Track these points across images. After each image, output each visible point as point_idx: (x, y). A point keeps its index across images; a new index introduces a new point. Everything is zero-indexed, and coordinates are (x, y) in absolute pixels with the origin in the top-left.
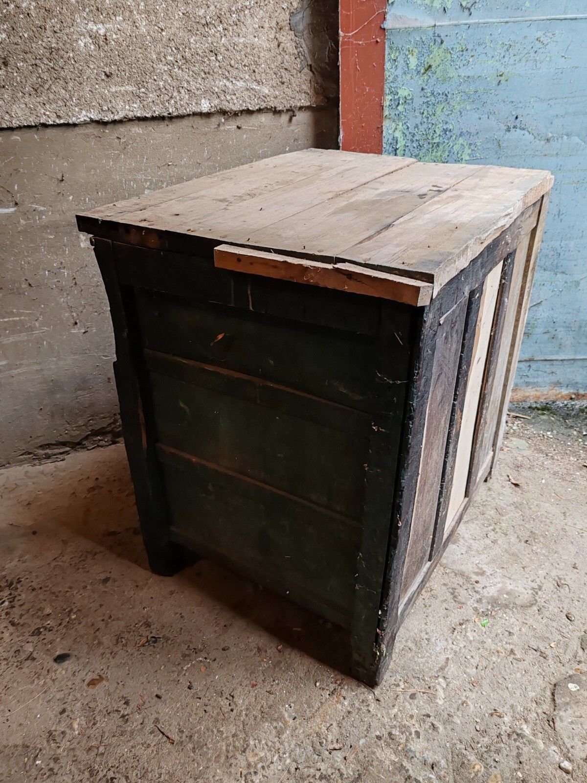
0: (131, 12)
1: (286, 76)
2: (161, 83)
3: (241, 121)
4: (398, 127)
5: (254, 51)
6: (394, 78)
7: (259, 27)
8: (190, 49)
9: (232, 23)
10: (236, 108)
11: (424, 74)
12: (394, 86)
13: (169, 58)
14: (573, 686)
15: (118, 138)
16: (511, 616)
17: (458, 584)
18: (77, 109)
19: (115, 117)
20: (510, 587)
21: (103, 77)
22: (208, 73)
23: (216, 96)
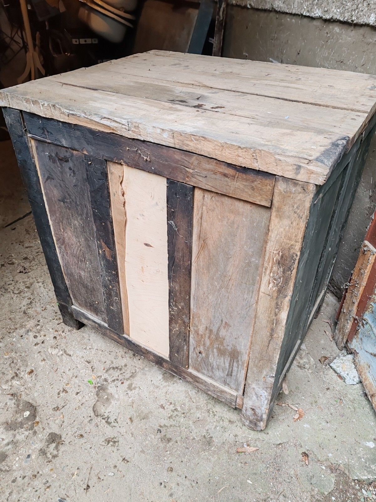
14: (27, 413)
15: (327, 33)
16: (90, 397)
17: (124, 372)
18: (316, 7)
19: (328, 17)
20: (113, 402)
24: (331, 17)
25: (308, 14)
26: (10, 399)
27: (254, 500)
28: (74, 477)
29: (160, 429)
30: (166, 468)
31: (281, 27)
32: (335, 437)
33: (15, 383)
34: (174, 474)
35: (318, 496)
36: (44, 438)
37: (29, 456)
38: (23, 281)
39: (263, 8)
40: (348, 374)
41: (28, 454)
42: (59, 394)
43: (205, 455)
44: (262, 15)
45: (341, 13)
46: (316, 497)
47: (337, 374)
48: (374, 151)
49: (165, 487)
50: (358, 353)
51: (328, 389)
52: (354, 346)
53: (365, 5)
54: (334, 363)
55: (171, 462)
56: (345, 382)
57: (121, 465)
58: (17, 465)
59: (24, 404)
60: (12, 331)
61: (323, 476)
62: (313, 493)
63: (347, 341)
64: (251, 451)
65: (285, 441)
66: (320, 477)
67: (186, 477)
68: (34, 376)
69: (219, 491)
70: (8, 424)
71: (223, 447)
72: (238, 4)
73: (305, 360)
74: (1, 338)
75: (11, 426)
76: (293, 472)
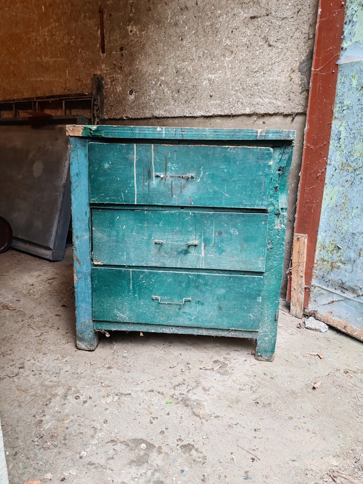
0: (225, 69)
1: (292, 95)
2: (231, 100)
3: (266, 119)
4: (342, 124)
5: (277, 84)
6: (343, 94)
7: (281, 71)
8: (246, 84)
9: (268, 70)
10: (262, 112)
11: (361, 90)
12: (342, 98)
13: (237, 88)
14: (143, 446)
15: (210, 124)
16: (182, 411)
17: (189, 384)
18: (197, 110)
19: (210, 114)
20: (205, 404)
21: (209, 97)
22: (252, 95)
23: (254, 106)
24: (212, 114)
25: (190, 115)
26: (113, 445)
28: (235, 460)
29: (255, 402)
30: (287, 419)
32: (348, 358)
33: (100, 435)
34: (294, 419)
36: (180, 452)
37: (182, 471)
38: (9, 365)
39: (143, 117)
40: (320, 326)
41: (179, 470)
42: (152, 423)
43: (299, 400)
45: (221, 111)
47: (313, 331)
49: (299, 428)
50: (317, 311)
51: (318, 339)
52: (311, 308)
53: (239, 104)
54: (307, 325)
55: (286, 414)
56: (321, 332)
57: (257, 434)
58: (180, 482)
59: (131, 441)
60: (48, 403)
63: (304, 308)
64: (319, 385)
65: (329, 371)
67: (304, 417)
69: (330, 413)
70: (134, 461)
71: (303, 391)
73: (290, 331)
74: (42, 412)
75: (140, 461)
76: (350, 384)
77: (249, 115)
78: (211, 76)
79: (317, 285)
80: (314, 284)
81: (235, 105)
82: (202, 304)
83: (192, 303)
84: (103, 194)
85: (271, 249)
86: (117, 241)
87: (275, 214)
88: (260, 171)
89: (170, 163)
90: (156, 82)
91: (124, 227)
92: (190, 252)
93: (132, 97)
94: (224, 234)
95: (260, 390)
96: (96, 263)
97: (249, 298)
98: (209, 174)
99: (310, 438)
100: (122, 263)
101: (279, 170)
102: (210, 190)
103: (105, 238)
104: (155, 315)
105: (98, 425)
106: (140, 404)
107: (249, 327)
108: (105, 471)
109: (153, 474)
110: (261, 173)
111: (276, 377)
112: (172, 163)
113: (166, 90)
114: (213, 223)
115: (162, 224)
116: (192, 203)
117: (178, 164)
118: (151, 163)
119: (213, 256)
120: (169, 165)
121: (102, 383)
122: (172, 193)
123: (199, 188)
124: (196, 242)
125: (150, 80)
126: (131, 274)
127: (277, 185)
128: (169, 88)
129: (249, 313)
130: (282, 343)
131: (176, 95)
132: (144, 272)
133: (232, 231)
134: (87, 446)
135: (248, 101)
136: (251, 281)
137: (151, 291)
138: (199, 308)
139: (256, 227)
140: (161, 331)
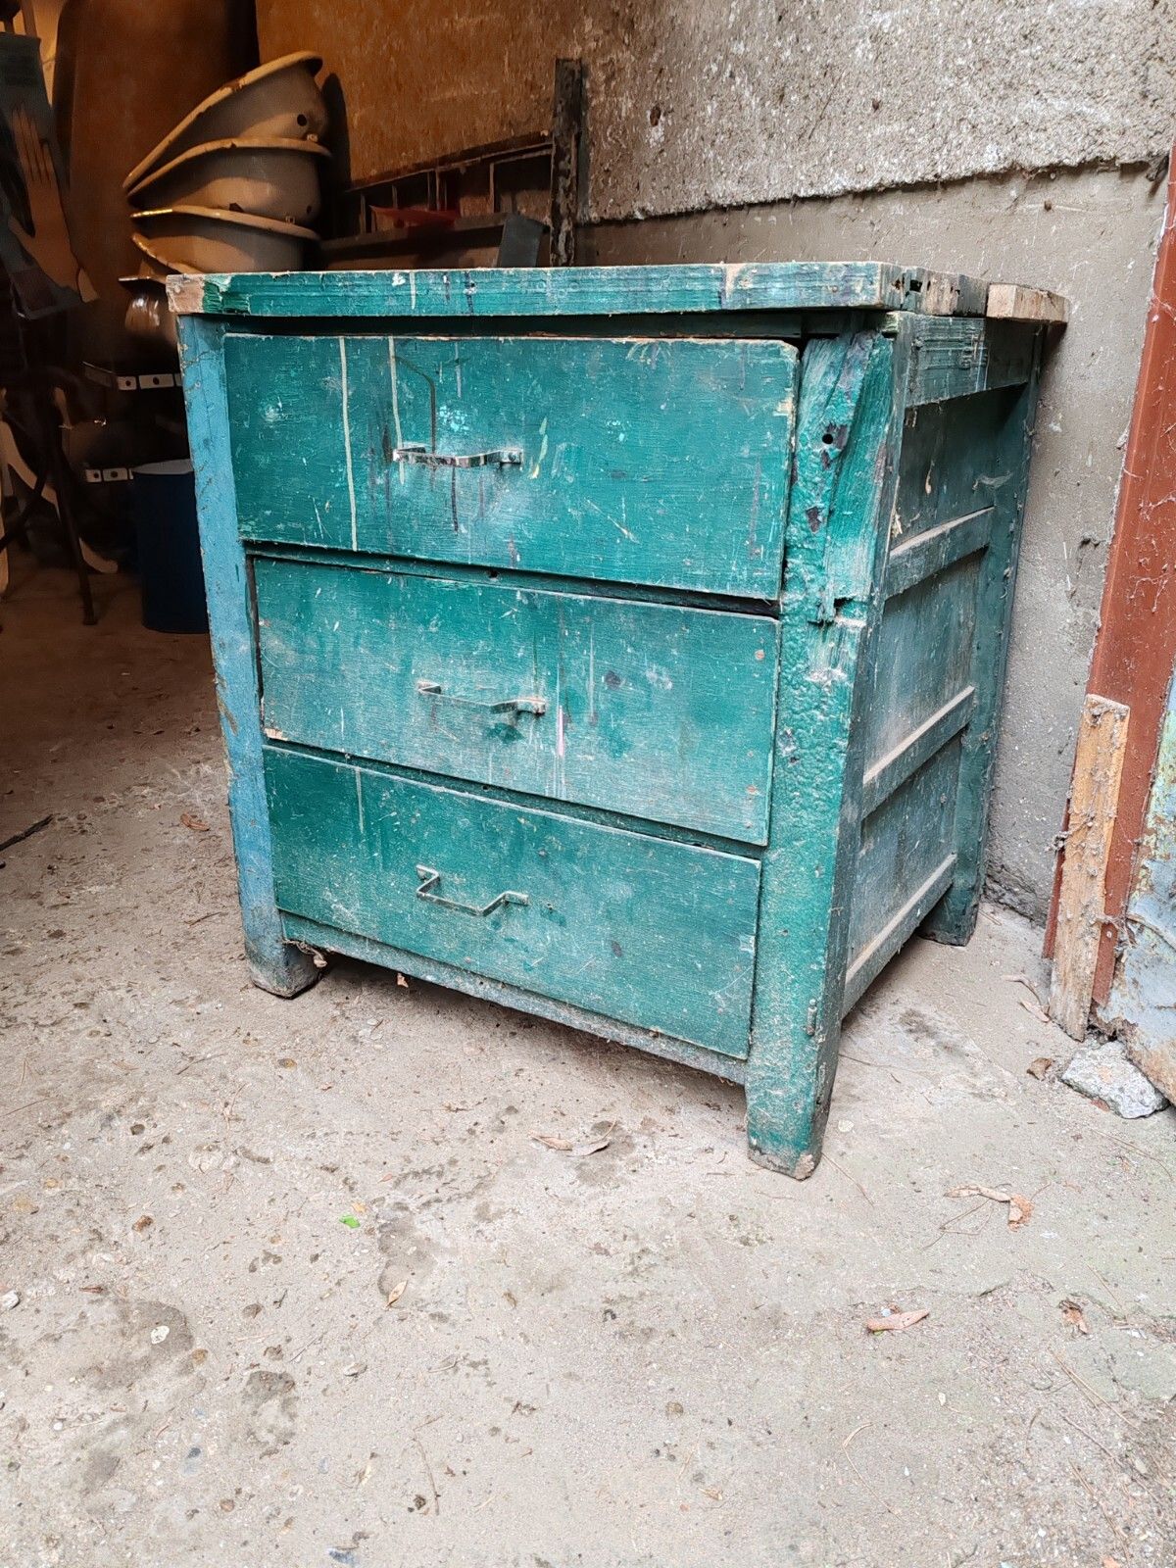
1: (1157, 77)
2: (939, 115)
3: (1055, 192)
5: (1102, 25)
8: (993, 38)
10: (1040, 160)
13: (960, 61)
14: (163, 1331)
15: (872, 224)
16: (361, 1261)
17: (453, 1180)
18: (832, 170)
19: (869, 183)
20: (441, 1261)
21: (870, 109)
22: (1010, 85)
23: (1012, 135)
24: (876, 182)
25: (812, 192)
26: (92, 1302)
27: (960, 1451)
28: (364, 1482)
29: (609, 1308)
30: (661, 1406)
31: (741, 243)
32: (1141, 1250)
33: (99, 1258)
34: (687, 1419)
35: (1143, 1410)
36: (237, 1391)
37: (195, 1452)
38: (63, 990)
39: (682, 207)
41: (189, 1445)
42: (253, 1269)
43: (771, 1355)
44: (681, 226)
45: (903, 167)
46: (1138, 1413)
47: (1089, 1100)
48: (1057, 473)
49: (672, 1458)
50: (1135, 1025)
51: (1077, 1137)
52: (1117, 1009)
53: (965, 131)
54: (1074, 1069)
55: (672, 1390)
56: (1119, 1114)
57: (514, 1424)
58: (160, 1483)
59: (145, 1307)
60: (54, 1124)
61: (1141, 1354)
62: (1127, 1406)
63: (1094, 1004)
64: (907, 1323)
65: (998, 1282)
66: (1133, 1357)
67: (730, 1423)
68: (156, 1235)
69: (846, 1443)
70: (100, 1370)
71: (821, 1326)
72: (606, 217)
73: (987, 1079)
74: (23, 1146)
75: (110, 1376)
76: (1049, 1359)
77: (998, 178)
78: (881, 20)
79: (1149, 920)
80: (1139, 917)
81: (951, 135)
82: (562, 923)
83: (531, 913)
84: (268, 512)
85: (794, 759)
86: (321, 672)
87: (810, 623)
88: (742, 443)
89: (445, 408)
90: (720, 65)
91: (337, 626)
92: (520, 737)
93: (656, 134)
94: (626, 685)
95: (664, 1272)
96: (271, 734)
97: (712, 932)
98: (568, 450)
99: (683, 1508)
100: (334, 743)
101: (828, 439)
102: (574, 513)
103: (292, 658)
104: (427, 927)
105: (117, 1229)
106: (273, 1200)
107: (711, 1034)
108: (9, 1368)
109: (111, 1428)
110: (746, 451)
111: (761, 1242)
112: (450, 408)
113: (747, 94)
114: (588, 638)
115: (436, 625)
116: (518, 559)
117: (469, 410)
118: (390, 406)
119: (591, 758)
120: (443, 413)
121: (227, 1104)
122: (455, 518)
123: (536, 505)
124: (537, 702)
125: (706, 59)
126: (358, 781)
127: (819, 504)
128: (756, 84)
129: (711, 986)
130: (908, 1120)
131: (774, 112)
132: (392, 783)
133: (651, 675)
134: (36, 1281)
135: (995, 116)
136: (716, 873)
137: (416, 850)
138: (552, 933)
139: (731, 668)
140: (450, 984)
